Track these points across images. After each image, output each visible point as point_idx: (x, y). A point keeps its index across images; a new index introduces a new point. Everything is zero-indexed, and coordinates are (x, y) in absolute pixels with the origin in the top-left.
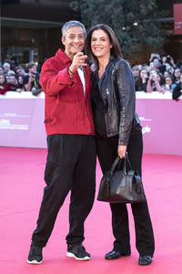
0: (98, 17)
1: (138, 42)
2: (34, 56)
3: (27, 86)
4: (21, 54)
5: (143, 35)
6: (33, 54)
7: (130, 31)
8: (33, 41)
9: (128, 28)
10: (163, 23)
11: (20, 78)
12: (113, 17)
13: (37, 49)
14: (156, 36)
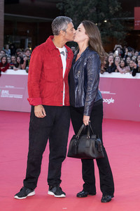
0: (77, 15)
1: (107, 35)
2: (29, 43)
3: (23, 65)
4: (19, 42)
5: (111, 30)
6: (27, 41)
7: (101, 26)
8: (28, 32)
9: (100, 24)
10: (126, 21)
11: (18, 58)
12: (88, 15)
13: (31, 38)
14: (121, 31)
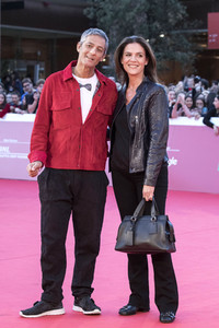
0: (117, 27)
1: (165, 57)
2: (41, 72)
3: (30, 107)
4: (25, 69)
5: (171, 49)
6: (38, 68)
7: (155, 43)
8: (39, 53)
9: (153, 40)
10: (195, 36)
12: (135, 26)
13: (43, 64)
14: (186, 51)
